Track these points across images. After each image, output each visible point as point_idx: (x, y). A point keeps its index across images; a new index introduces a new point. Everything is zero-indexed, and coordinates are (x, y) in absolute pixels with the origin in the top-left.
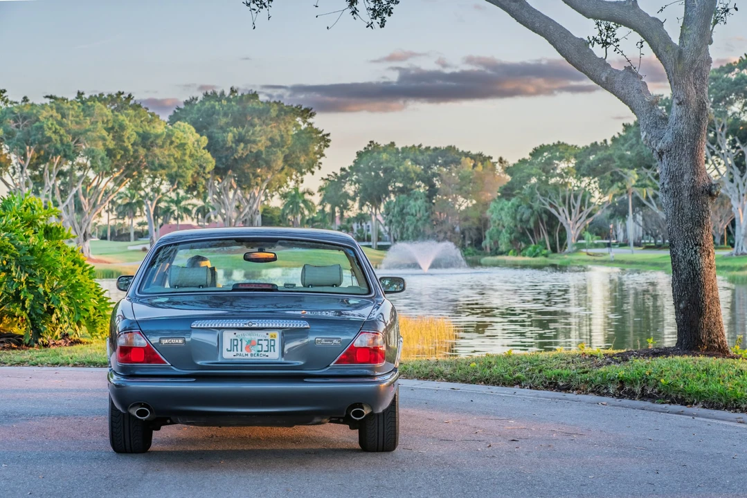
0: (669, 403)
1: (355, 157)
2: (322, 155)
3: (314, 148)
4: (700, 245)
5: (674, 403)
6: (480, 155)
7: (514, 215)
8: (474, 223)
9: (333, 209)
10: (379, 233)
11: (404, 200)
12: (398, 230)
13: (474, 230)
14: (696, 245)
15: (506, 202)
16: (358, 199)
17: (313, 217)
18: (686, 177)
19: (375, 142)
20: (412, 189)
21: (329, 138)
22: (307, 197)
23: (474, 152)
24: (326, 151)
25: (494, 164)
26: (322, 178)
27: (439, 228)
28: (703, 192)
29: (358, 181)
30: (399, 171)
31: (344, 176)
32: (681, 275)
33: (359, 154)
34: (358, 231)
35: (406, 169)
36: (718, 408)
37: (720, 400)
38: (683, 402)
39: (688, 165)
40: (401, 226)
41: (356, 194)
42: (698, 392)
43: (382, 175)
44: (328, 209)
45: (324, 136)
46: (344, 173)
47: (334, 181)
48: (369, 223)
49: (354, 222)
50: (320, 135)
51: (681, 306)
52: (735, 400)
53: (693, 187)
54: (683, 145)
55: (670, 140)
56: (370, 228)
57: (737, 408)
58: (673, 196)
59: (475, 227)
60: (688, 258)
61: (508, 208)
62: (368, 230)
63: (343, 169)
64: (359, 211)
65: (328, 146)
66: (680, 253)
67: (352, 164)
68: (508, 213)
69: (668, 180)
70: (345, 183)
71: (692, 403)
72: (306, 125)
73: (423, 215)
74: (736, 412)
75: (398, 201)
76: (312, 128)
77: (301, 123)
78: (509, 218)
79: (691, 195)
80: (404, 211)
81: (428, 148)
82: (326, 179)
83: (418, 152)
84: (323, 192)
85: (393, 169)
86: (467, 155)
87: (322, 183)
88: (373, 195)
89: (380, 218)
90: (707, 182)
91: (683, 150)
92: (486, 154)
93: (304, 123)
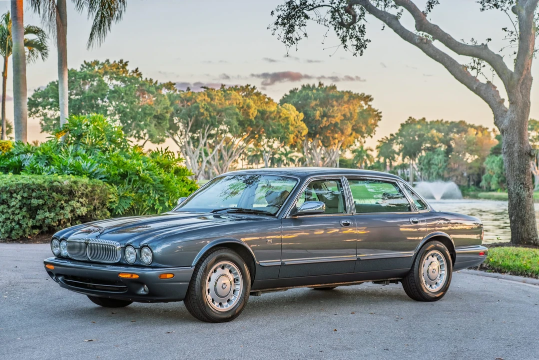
0: (494, 272)
1: (399, 127)
2: (377, 126)
3: (371, 121)
4: (524, 184)
5: (496, 272)
6: (481, 127)
7: (501, 166)
8: (475, 171)
9: (385, 161)
10: (415, 176)
11: (430, 155)
12: (427, 174)
13: (476, 176)
14: (521, 184)
15: (496, 158)
16: (401, 154)
17: (373, 165)
18: (516, 145)
19: (412, 118)
20: (436, 148)
21: (381, 115)
22: (369, 152)
23: (477, 125)
24: (379, 123)
25: (489, 133)
26: (378, 141)
27: (452, 174)
28: (526, 154)
29: (401, 143)
30: (428, 137)
31: (393, 138)
32: (513, 201)
33: (402, 125)
34: (401, 175)
35: (432, 135)
36: (517, 275)
37: (519, 270)
38: (500, 271)
39: (517, 139)
40: (428, 172)
41: (400, 151)
42: (508, 266)
43: (417, 139)
44: (382, 160)
45: (378, 113)
46: (392, 137)
47: (385, 142)
48: (408, 170)
49: (398, 169)
50: (376, 113)
51: (513, 218)
52: (526, 271)
53: (520, 151)
54: (514, 127)
55: (507, 124)
56: (409, 173)
57: (527, 275)
58: (509, 156)
59: (476, 173)
60: (517, 191)
61: (497, 161)
62: (408, 174)
63: (392, 135)
64: (402, 162)
65: (380, 120)
66: (512, 188)
67: (397, 131)
68: (497, 164)
69: (506, 147)
70: (393, 144)
71: (505, 272)
72: (367, 106)
73: (443, 165)
74: (525, 277)
75: (427, 155)
76: (371, 108)
77: (364, 105)
78: (497, 168)
79: (519, 156)
80: (431, 162)
81: (447, 122)
82: (381, 141)
83: (440, 124)
84: (379, 149)
85: (424, 135)
86: (472, 126)
87: (378, 144)
88: (411, 151)
89: (415, 166)
90: (528, 148)
91: (514, 129)
92: (485, 126)
93: (366, 104)
